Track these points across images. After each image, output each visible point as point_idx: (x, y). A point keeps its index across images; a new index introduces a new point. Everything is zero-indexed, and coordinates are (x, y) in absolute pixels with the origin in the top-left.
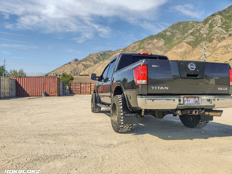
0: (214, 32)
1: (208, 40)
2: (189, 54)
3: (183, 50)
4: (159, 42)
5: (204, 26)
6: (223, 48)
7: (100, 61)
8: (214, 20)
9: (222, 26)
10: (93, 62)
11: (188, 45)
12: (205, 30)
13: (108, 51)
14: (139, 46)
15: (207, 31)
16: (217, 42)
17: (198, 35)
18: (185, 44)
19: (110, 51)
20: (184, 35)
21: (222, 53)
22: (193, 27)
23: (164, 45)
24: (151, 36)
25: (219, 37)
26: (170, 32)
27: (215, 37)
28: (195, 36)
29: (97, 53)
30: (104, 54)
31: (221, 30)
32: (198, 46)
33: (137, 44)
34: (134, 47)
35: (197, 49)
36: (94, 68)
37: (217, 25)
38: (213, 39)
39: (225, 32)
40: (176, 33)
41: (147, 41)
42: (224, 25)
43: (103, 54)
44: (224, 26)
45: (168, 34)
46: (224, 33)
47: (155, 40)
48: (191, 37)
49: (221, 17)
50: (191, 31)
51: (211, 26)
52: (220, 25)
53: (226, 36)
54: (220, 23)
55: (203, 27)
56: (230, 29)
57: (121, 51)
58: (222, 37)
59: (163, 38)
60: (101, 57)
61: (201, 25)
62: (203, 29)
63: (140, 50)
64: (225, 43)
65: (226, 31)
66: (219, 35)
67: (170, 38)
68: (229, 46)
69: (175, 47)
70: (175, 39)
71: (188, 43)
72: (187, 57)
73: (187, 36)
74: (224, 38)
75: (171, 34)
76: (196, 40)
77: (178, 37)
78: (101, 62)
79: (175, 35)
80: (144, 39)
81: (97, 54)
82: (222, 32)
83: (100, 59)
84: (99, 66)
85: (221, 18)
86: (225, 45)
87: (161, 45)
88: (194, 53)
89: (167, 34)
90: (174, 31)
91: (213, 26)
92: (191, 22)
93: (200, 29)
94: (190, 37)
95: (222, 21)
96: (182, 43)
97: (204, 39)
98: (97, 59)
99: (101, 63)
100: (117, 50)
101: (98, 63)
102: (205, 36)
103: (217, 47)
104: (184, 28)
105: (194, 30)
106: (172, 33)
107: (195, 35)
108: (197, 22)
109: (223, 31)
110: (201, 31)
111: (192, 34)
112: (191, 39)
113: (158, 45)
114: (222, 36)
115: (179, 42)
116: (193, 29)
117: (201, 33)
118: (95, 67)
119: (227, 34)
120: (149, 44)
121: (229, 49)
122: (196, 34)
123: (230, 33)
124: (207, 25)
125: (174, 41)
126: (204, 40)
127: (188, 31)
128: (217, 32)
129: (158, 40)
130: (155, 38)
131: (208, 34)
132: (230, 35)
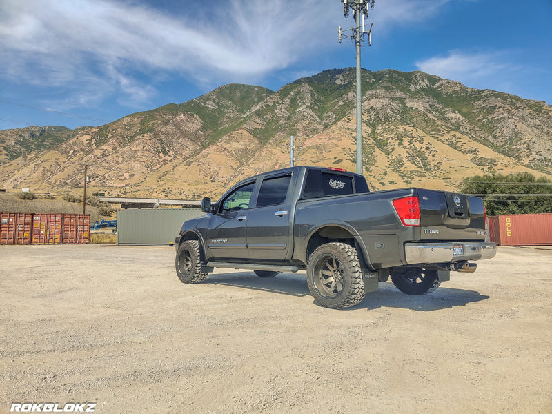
0: (299, 116)
1: (289, 131)
2: (253, 155)
3: (240, 145)
4: (189, 122)
5: (281, 102)
6: (314, 151)
7: (29, 151)
8: (299, 92)
9: (312, 106)
10: (6, 153)
11: (252, 138)
12: (283, 110)
13: (55, 128)
14: (142, 123)
15: (286, 111)
16: (305, 137)
17: (269, 117)
18: (245, 133)
19: (62, 128)
20: (244, 113)
21: (312, 160)
22: (261, 99)
23: (202, 129)
24: (171, 105)
25: (307, 127)
26: (214, 102)
27: (301, 127)
28: (264, 120)
29: (21, 130)
30: (40, 135)
31: (312, 114)
32: (271, 141)
33: (135, 119)
34: (129, 125)
35: (267, 147)
36: (6, 169)
37: (304, 103)
38: (298, 129)
39: (318, 120)
40: (227, 107)
41: (161, 116)
42: (317, 105)
43: (38, 134)
44: (316, 107)
45: (210, 106)
46: (316, 120)
47: (182, 117)
48: (257, 120)
49: (311, 88)
50: (258, 108)
51: (294, 103)
53: (320, 127)
54: (310, 100)
55: (279, 104)
56: (325, 115)
57: (92, 131)
58: (312, 128)
59: (198, 113)
60: (33, 143)
61: (276, 97)
62: (279, 107)
63: (145, 135)
64: (318, 140)
65: (319, 117)
66: (307, 123)
67: (215, 116)
68: (324, 148)
69: (225, 137)
70: (225, 119)
71: (250, 131)
72: (250, 162)
73: (249, 117)
74: (315, 131)
75: (217, 107)
76: (266, 128)
77: (232, 116)
78: (33, 155)
79: (224, 110)
80: (154, 111)
81: (19, 133)
82: (312, 118)
83: (27, 147)
84: (26, 165)
85: (311, 90)
86: (318, 144)
87: (194, 130)
88: (263, 154)
89: (208, 106)
90: (224, 102)
91: (298, 105)
92: (256, 89)
93: (274, 107)
94: (256, 120)
95: (312, 96)
96: (240, 131)
97: (281, 129)
98: (18, 146)
99: (29, 156)
100: (83, 129)
101: (21, 157)
102: (282, 121)
103: (304, 147)
104: (243, 98)
105: (262, 107)
106: (218, 104)
107: (264, 117)
108: (268, 90)
109: (315, 116)
110: (275, 111)
111: (258, 114)
112: (257, 123)
113: (188, 127)
114: (312, 126)
115: (234, 128)
116: (260, 104)
117: (276, 114)
118: (11, 168)
119: (320, 122)
120: (166, 123)
121: (324, 152)
122: (267, 116)
123: (326, 122)
124: (287, 101)
125: (222, 124)
126: (281, 131)
127: (252, 106)
128: (304, 117)
129: (188, 117)
130: (180, 111)
131: (288, 119)
132: (326, 126)
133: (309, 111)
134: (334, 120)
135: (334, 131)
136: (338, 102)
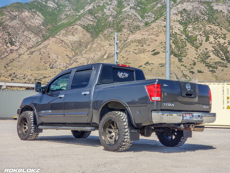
0: (124, 15)
1: (116, 27)
2: (86, 47)
3: (75, 38)
4: (33, 18)
5: (109, 3)
6: (137, 44)
9: (135, 7)
11: (85, 32)
12: (111, 10)
15: (114, 11)
16: (129, 32)
17: (100, 15)
18: (79, 28)
20: (79, 12)
21: (135, 51)
23: (43, 24)
24: (18, 3)
25: (131, 24)
27: (126, 24)
28: (96, 17)
31: (135, 13)
32: (101, 35)
35: (98, 40)
37: (129, 5)
38: (123, 26)
40: (64, 6)
41: (9, 12)
42: (139, 6)
44: (139, 8)
45: (51, 5)
46: (138, 19)
47: (26, 14)
48: (90, 17)
50: (90, 7)
51: (120, 4)
52: (133, 6)
54: (134, 2)
55: (108, 5)
56: (146, 14)
58: (135, 26)
59: (41, 10)
62: (108, 7)
64: (140, 36)
65: (141, 16)
66: (131, 21)
67: (54, 13)
68: (145, 42)
69: (63, 31)
70: (63, 16)
71: (84, 27)
72: (83, 52)
73: (83, 15)
74: (138, 28)
75: (56, 6)
76: (97, 25)
77: (68, 14)
79: (62, 9)
82: (135, 17)
86: (140, 39)
87: (37, 25)
88: (94, 46)
89: (48, 5)
90: (62, 2)
91: (124, 6)
93: (104, 7)
94: (88, 18)
96: (75, 27)
97: (110, 25)
102: (111, 19)
103: (129, 40)
105: (94, 7)
106: (57, 4)
107: (96, 15)
109: (137, 15)
110: (105, 10)
111: (90, 12)
112: (89, 20)
113: (31, 22)
114: (135, 24)
115: (70, 24)
116: (92, 5)
117: (105, 13)
119: (142, 21)
120: (13, 18)
121: (144, 45)
122: (98, 14)
123: (147, 20)
124: (115, 2)
125: (61, 20)
126: (109, 27)
127: (85, 6)
128: (128, 16)
129: (32, 14)
130: (26, 9)
131: (115, 17)
132: (147, 24)
133: (133, 11)
134: (153, 19)
135: (153, 29)
136: (157, 4)
